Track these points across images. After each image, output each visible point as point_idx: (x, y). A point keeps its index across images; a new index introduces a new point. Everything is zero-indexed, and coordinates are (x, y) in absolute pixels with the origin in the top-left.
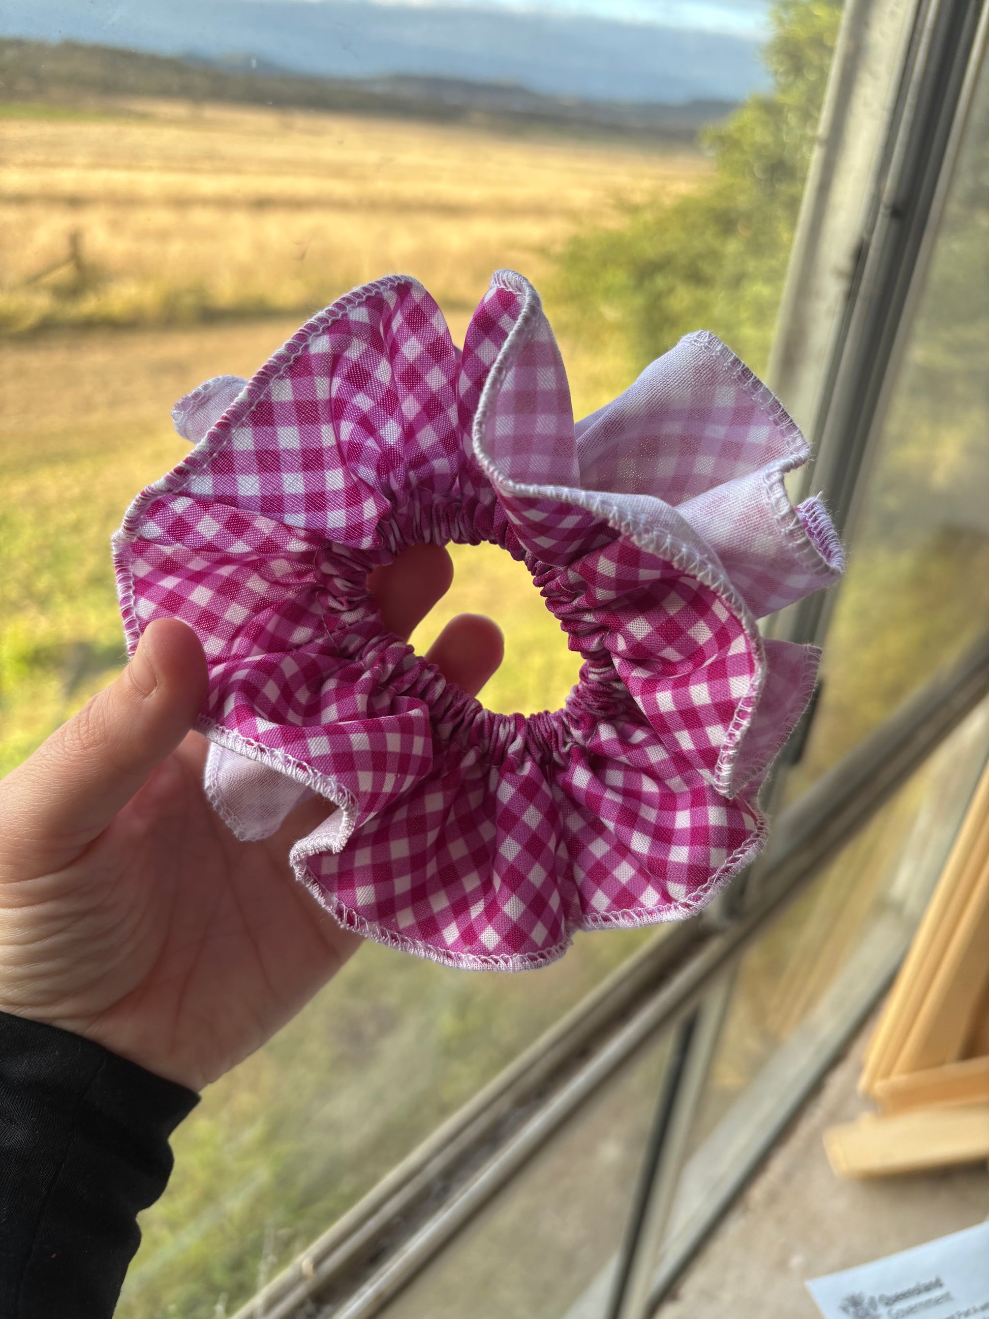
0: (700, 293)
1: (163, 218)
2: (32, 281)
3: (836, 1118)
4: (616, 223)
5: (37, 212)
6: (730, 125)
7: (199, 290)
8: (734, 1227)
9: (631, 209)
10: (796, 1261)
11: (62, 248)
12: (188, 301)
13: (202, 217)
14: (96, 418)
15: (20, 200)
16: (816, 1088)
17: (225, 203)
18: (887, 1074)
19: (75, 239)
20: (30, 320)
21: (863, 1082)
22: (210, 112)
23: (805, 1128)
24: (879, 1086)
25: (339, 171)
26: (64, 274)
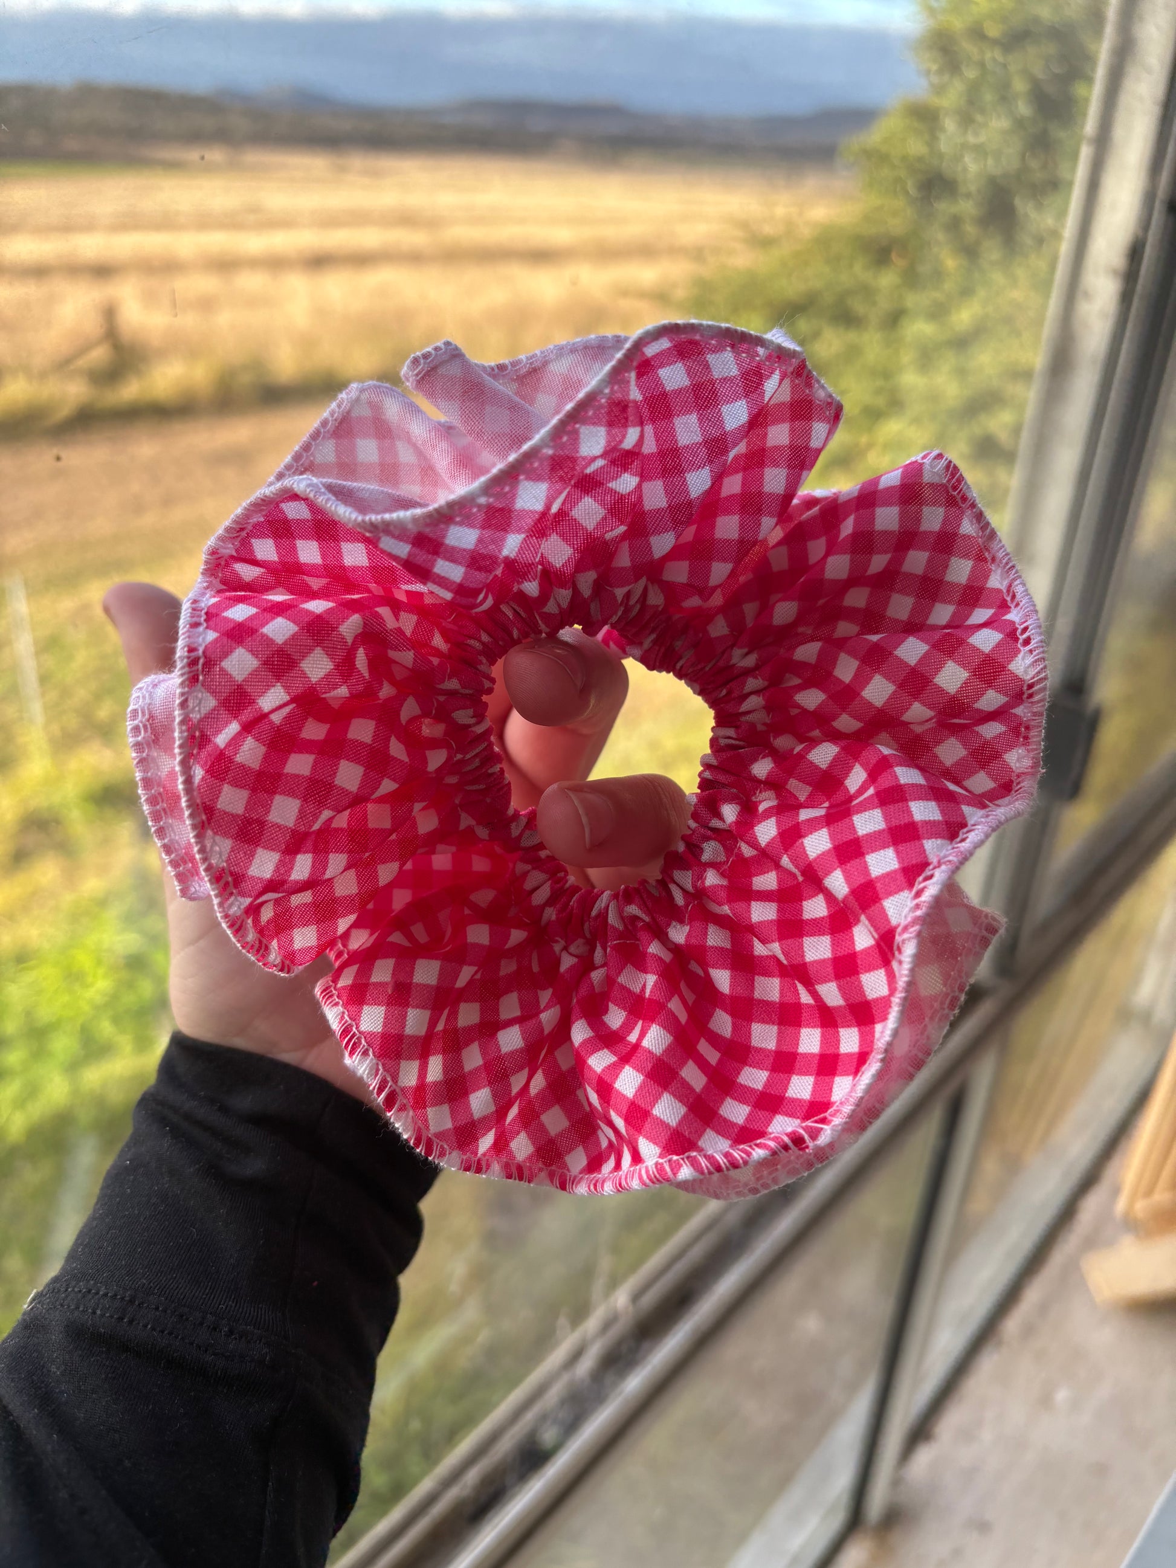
0: (852, 336)
1: (204, 284)
2: (63, 366)
3: (1091, 1243)
4: (743, 260)
5: (61, 286)
6: (875, 136)
7: (257, 365)
8: (988, 1364)
9: (762, 242)
10: (1062, 1395)
11: (93, 326)
12: (246, 379)
13: (251, 282)
14: (149, 520)
15: (39, 272)
16: (1067, 1214)
17: (275, 264)
18: (1149, 1192)
19: (110, 313)
20: (65, 412)
21: (1121, 1205)
22: (253, 156)
23: (1058, 1258)
24: (1141, 1207)
25: (406, 219)
26: (99, 355)
